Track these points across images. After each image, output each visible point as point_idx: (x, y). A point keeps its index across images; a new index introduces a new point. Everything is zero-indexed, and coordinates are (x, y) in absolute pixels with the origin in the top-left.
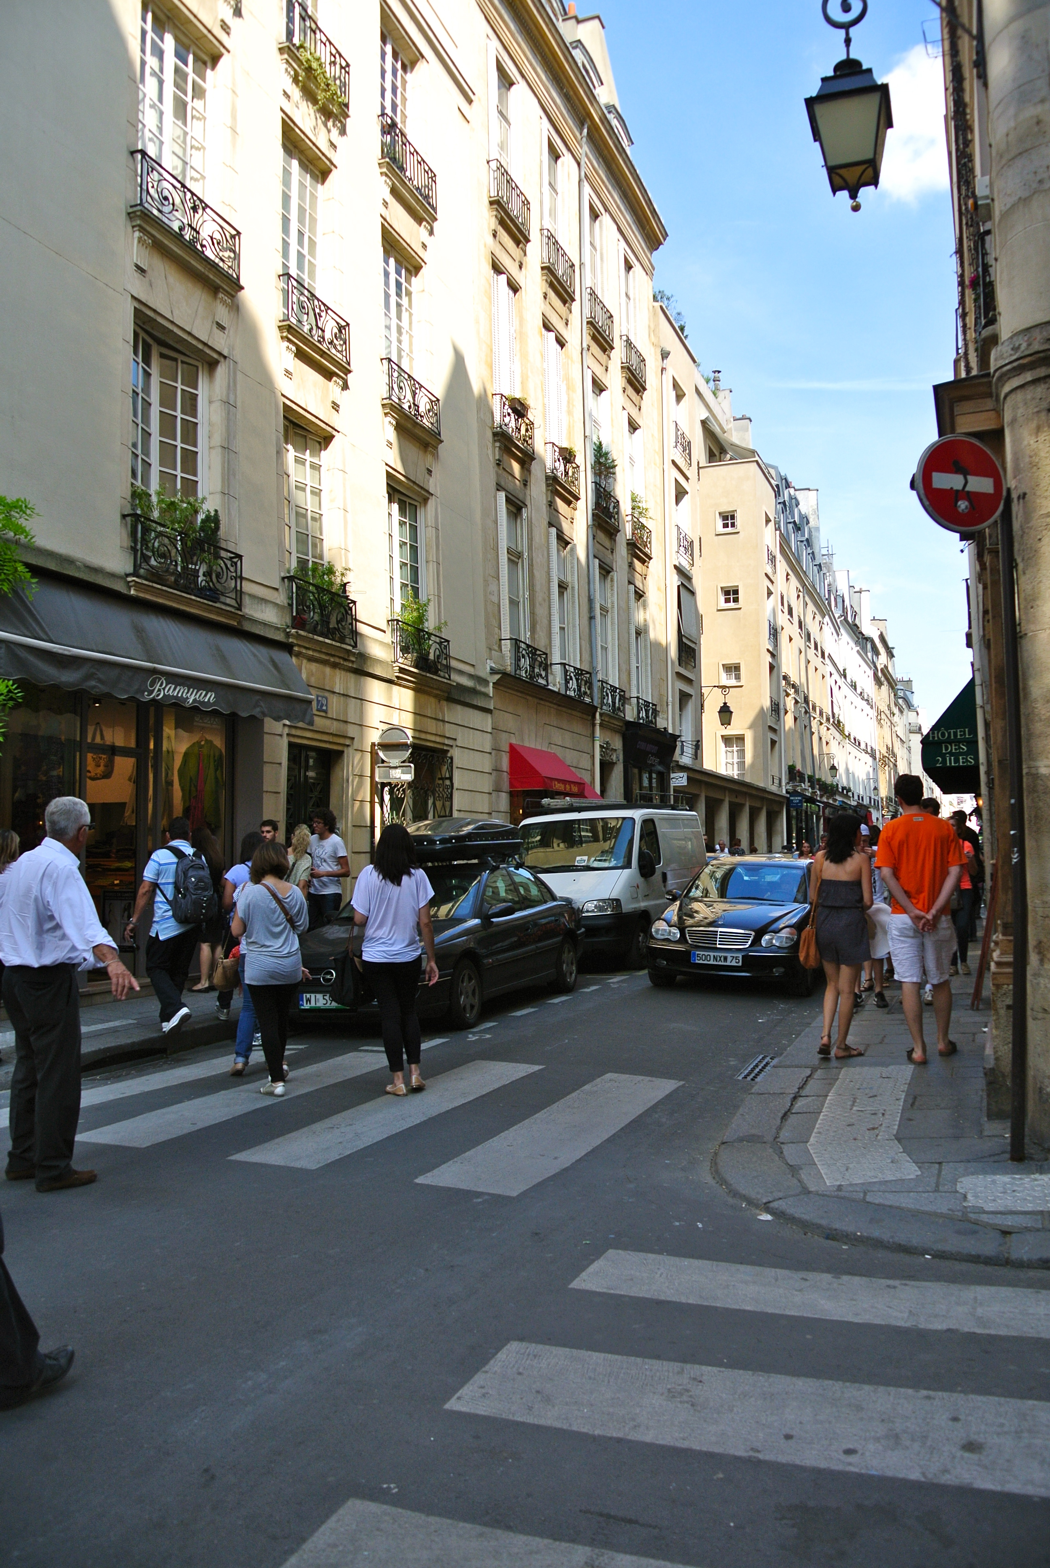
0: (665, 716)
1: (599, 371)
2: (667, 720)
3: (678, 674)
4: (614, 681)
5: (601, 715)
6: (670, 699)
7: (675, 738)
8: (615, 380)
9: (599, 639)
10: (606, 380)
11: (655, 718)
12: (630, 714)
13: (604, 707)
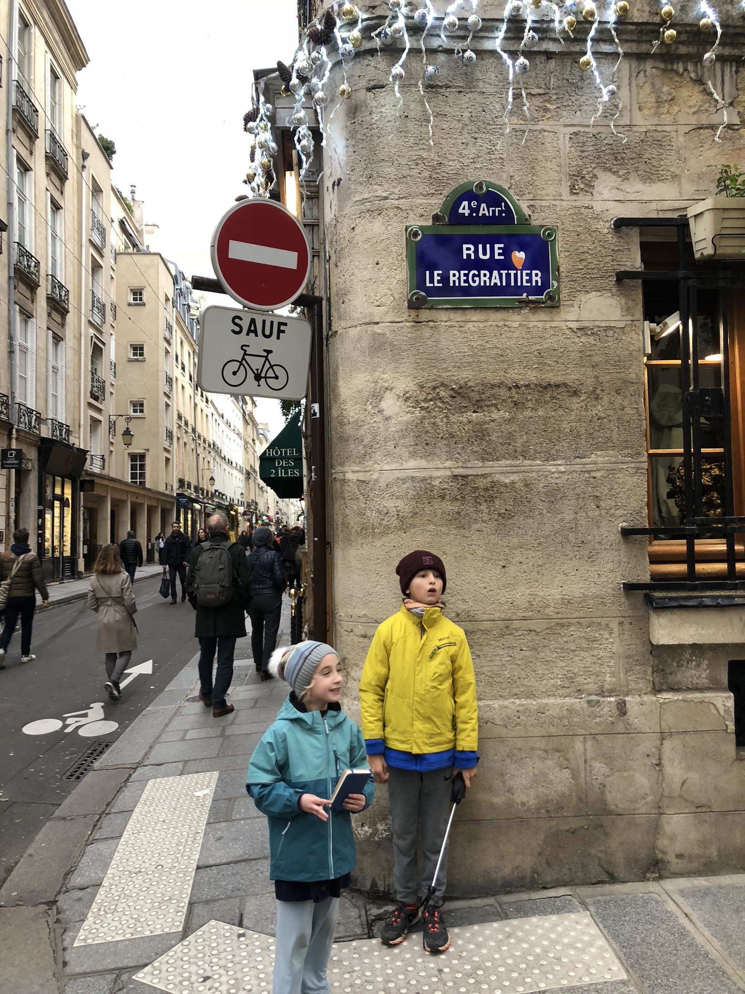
0: (77, 436)
1: (24, 153)
2: (79, 438)
3: (90, 404)
4: (31, 405)
5: (17, 430)
6: (82, 422)
7: (84, 452)
8: (39, 165)
9: (18, 370)
10: (30, 162)
11: (68, 436)
12: (45, 432)
13: (20, 425)
